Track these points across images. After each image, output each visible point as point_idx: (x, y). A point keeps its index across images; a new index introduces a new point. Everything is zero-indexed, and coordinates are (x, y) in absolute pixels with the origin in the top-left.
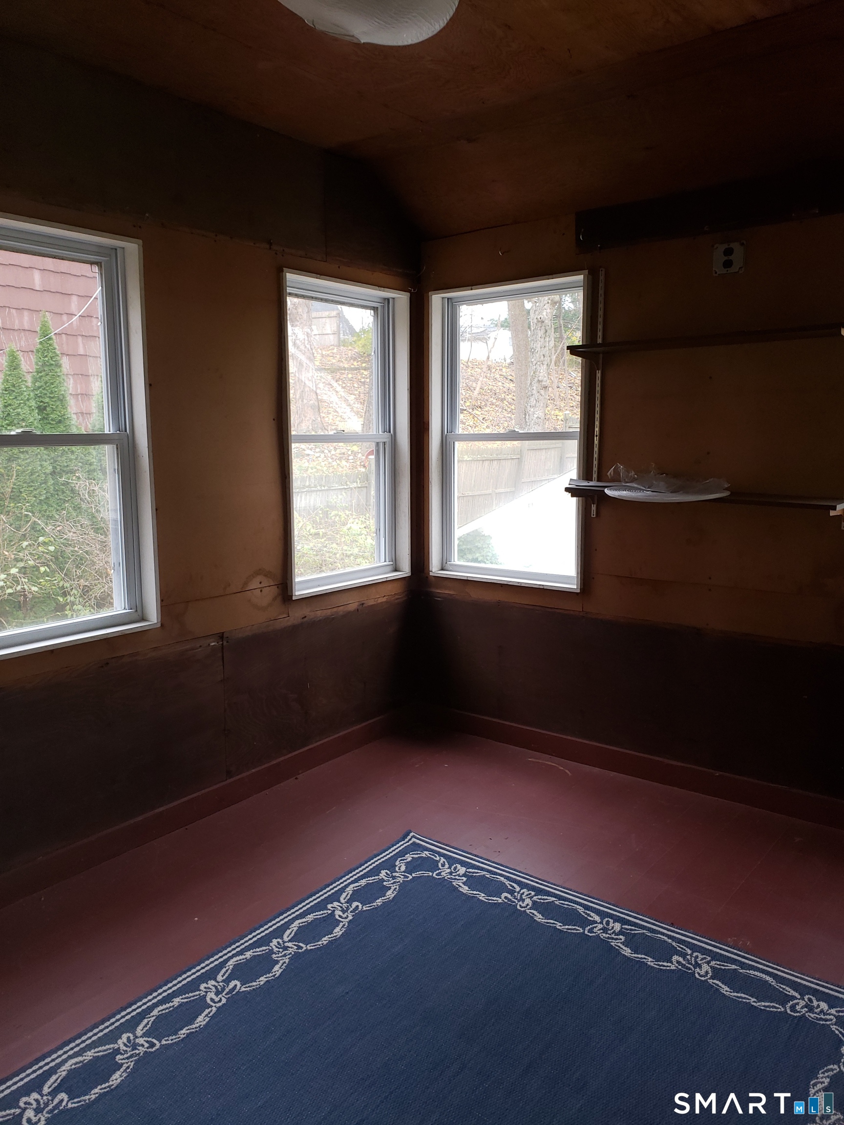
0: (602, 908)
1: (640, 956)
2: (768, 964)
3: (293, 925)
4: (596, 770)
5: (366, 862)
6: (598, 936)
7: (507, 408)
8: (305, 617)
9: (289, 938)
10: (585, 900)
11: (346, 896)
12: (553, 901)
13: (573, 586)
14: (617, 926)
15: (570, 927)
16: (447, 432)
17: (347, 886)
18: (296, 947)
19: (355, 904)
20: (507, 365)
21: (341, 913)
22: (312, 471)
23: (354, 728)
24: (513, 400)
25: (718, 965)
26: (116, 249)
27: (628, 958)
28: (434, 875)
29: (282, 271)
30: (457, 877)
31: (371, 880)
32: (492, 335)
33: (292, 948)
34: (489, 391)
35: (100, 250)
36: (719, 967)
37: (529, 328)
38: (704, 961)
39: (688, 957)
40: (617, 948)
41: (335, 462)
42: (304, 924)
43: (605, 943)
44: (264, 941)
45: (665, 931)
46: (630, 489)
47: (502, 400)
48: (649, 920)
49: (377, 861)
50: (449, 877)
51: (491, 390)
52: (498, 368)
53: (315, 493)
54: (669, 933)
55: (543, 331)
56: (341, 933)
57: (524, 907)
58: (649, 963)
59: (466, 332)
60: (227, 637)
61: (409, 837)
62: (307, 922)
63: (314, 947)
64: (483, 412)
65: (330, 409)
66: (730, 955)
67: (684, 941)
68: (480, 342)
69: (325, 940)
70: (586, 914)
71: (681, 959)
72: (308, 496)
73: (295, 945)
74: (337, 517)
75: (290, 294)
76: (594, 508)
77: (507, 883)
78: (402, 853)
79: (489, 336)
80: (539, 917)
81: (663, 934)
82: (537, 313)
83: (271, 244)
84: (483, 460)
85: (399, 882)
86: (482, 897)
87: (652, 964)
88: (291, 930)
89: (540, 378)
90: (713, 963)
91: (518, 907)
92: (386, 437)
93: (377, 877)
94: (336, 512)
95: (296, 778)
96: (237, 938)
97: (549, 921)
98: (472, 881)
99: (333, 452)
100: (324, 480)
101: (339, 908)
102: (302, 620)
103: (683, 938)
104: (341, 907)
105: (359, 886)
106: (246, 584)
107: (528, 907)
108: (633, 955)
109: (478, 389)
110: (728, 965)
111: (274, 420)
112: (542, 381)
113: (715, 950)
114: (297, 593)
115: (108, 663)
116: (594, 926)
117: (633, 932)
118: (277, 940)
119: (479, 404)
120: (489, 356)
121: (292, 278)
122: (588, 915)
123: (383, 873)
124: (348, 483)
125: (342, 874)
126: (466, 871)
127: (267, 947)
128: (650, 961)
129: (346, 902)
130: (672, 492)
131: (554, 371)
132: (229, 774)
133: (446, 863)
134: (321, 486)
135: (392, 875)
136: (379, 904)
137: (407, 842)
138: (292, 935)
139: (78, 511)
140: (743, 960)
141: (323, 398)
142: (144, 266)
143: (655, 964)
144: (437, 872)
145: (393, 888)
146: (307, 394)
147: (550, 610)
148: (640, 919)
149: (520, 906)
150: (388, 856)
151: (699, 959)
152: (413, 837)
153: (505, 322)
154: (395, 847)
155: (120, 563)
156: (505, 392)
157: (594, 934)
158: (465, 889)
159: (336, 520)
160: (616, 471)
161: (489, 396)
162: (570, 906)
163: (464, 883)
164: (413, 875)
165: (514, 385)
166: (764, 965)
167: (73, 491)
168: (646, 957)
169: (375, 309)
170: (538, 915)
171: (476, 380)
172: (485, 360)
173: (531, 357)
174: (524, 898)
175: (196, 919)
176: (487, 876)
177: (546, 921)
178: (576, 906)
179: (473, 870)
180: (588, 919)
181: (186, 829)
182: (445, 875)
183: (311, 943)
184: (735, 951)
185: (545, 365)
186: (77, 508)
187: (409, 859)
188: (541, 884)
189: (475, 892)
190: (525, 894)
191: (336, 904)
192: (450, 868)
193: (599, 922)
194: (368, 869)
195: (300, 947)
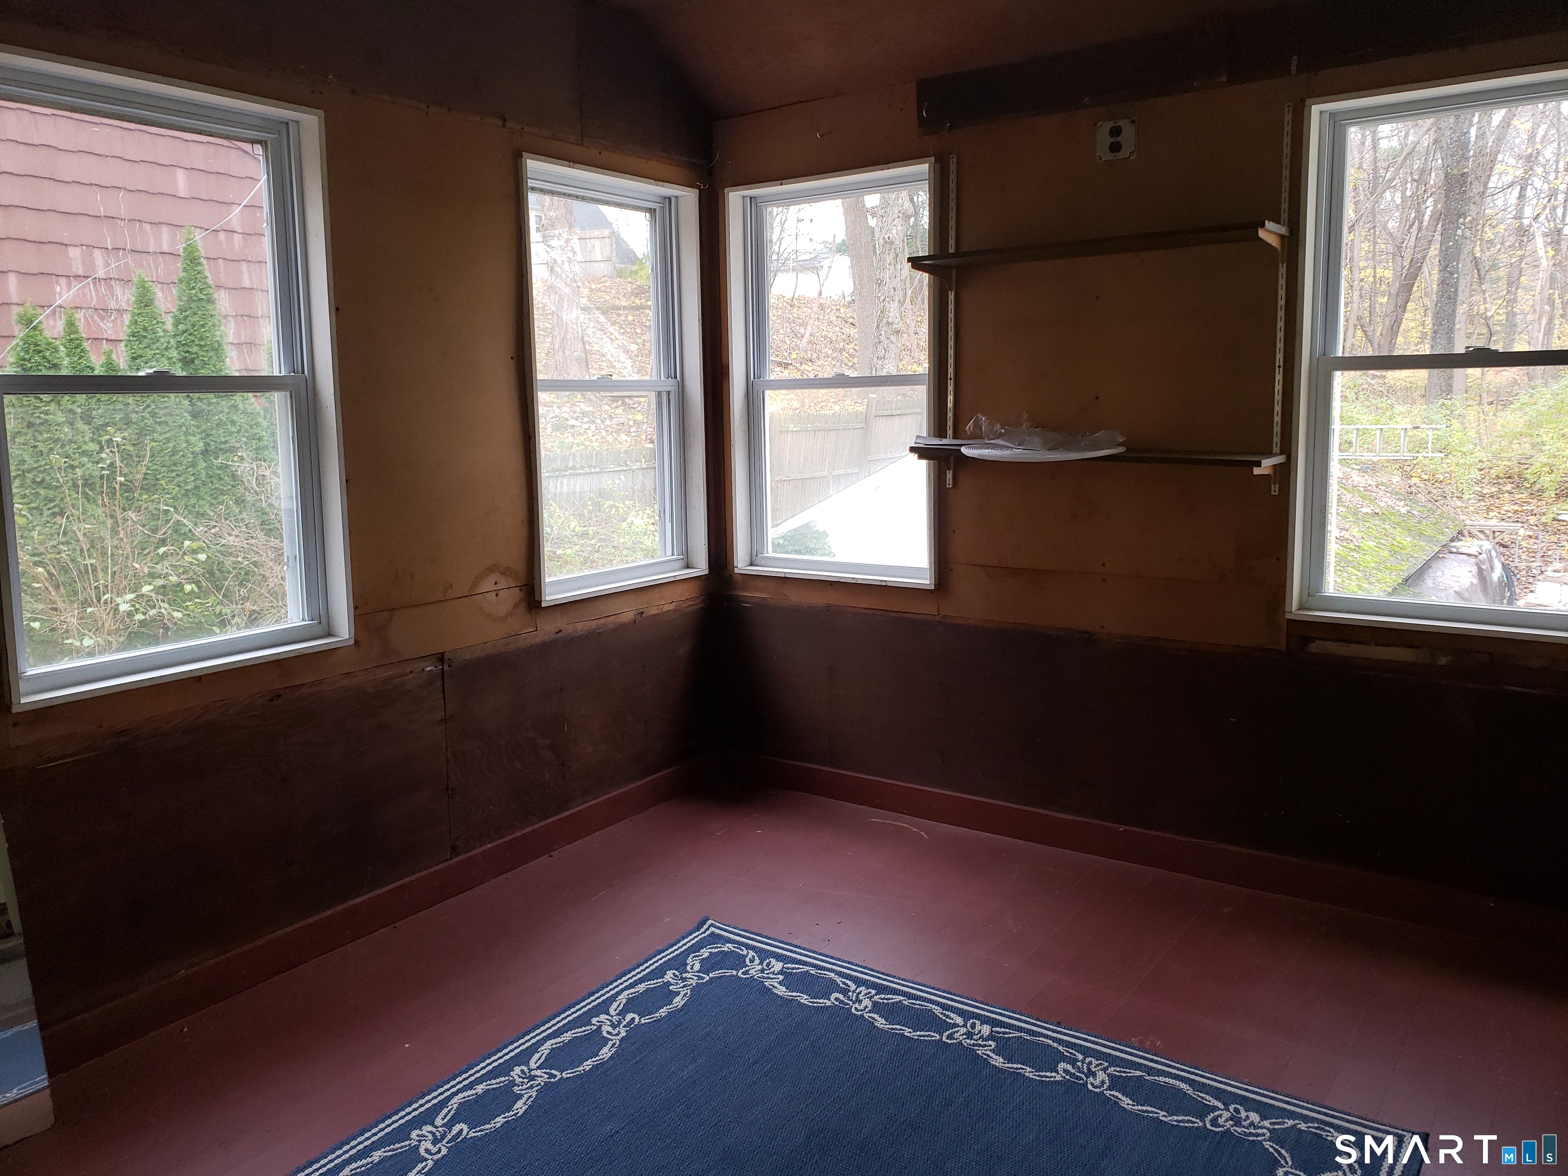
0: (965, 1007)
1: (1015, 1066)
2: (1183, 1067)
3: (543, 1048)
4: (962, 830)
5: (646, 961)
6: (960, 1043)
7: (847, 362)
8: (560, 631)
9: (538, 1064)
10: (944, 998)
11: (618, 1006)
12: (900, 1001)
13: (926, 581)
14: (986, 1030)
15: (922, 1033)
16: (754, 378)
17: (618, 993)
18: (546, 1076)
19: (629, 1017)
20: (846, 303)
21: (610, 1029)
22: (578, 449)
23: (632, 786)
24: (856, 350)
25: (1117, 1071)
26: (287, 123)
27: (1001, 1070)
28: (740, 974)
29: (521, 157)
30: (770, 976)
31: (652, 984)
32: (826, 264)
33: (541, 1077)
34: (822, 339)
35: (266, 124)
36: (1119, 1074)
37: (875, 253)
38: (1099, 1068)
39: (1078, 1063)
40: (985, 1057)
41: (611, 436)
42: (558, 1045)
43: (970, 1052)
44: (504, 1069)
45: (1050, 1033)
46: (995, 447)
47: (841, 351)
48: (1028, 1019)
49: (661, 959)
50: (759, 975)
51: (826, 337)
52: (834, 308)
53: (582, 478)
54: (1055, 1035)
55: (892, 256)
56: (609, 1055)
57: (862, 1011)
58: (1027, 1074)
59: (789, 260)
60: (449, 660)
61: (706, 927)
62: (563, 1042)
63: (572, 1075)
64: (815, 367)
65: (602, 364)
66: (1133, 1059)
67: (1075, 1044)
68: (809, 273)
69: (588, 1065)
70: (945, 1015)
71: (1069, 1067)
72: (572, 482)
73: (545, 1073)
74: (614, 510)
75: (533, 189)
76: (949, 475)
77: (839, 980)
78: (696, 948)
79: (821, 264)
80: (880, 1022)
81: (1047, 1037)
82: (884, 231)
83: (504, 120)
84: (815, 431)
85: (692, 984)
86: (804, 999)
87: (1031, 1075)
88: (540, 1054)
89: (890, 320)
90: (1111, 1070)
91: (853, 1010)
92: (670, 385)
93: (661, 980)
94: (612, 503)
95: (550, 856)
96: (464, 1068)
97: (894, 1027)
98: (790, 980)
99: (608, 422)
100: (594, 459)
101: (608, 1023)
102: (556, 636)
103: (1073, 1040)
104: (611, 1021)
105: (635, 993)
106: (475, 585)
107: (866, 1010)
108: (1007, 1065)
109: (807, 335)
110: (1131, 1071)
111: (512, 358)
112: (892, 324)
113: (1114, 1053)
114: (548, 598)
115: (279, 696)
116: (954, 1030)
117: (1006, 1036)
118: (520, 1068)
119: (810, 355)
120: (821, 291)
121: (534, 166)
122: (948, 1016)
123: (670, 974)
124: (629, 463)
125: (613, 978)
126: (783, 967)
127: (507, 1078)
128: (1028, 1072)
129: (617, 1014)
130: (1049, 450)
131: (910, 311)
132: (455, 851)
133: (756, 958)
134: (589, 466)
135: (682, 977)
136: (663, 1015)
137: (702, 933)
138: (542, 1060)
139: (242, 505)
140: (1151, 1064)
141: (593, 349)
142: (327, 146)
143: (1035, 1075)
144: (744, 969)
145: (682, 993)
146: (569, 343)
147: (897, 615)
148: (1017, 1019)
149: (856, 1009)
150: (676, 953)
151: (1093, 1065)
152: (712, 925)
153: (842, 246)
154: (686, 940)
155: (296, 557)
156: (844, 341)
157: (955, 1041)
158: (781, 991)
159: (612, 513)
160: (977, 426)
161: (823, 346)
162: (923, 1006)
163: (780, 983)
164: (711, 975)
165: (856, 331)
166: (1178, 1069)
167: (234, 477)
168: (1024, 1067)
169: (652, 211)
170: (880, 1019)
171: (804, 325)
172: (816, 297)
173: (878, 291)
174: (861, 998)
175: (407, 1045)
176: (811, 972)
177: (890, 1026)
178: (931, 1005)
179: (793, 966)
180: (947, 1023)
181: (395, 927)
182: (754, 973)
183: (567, 1070)
184: (1141, 1053)
185: (896, 303)
186: (240, 501)
187: (706, 955)
188: (885, 980)
189: (794, 994)
190: (862, 994)
191: (603, 1017)
192: (761, 963)
193: (961, 1024)
194: (648, 970)
195: (552, 1076)
